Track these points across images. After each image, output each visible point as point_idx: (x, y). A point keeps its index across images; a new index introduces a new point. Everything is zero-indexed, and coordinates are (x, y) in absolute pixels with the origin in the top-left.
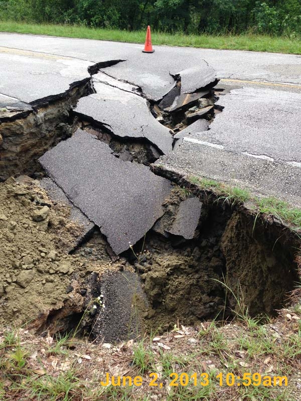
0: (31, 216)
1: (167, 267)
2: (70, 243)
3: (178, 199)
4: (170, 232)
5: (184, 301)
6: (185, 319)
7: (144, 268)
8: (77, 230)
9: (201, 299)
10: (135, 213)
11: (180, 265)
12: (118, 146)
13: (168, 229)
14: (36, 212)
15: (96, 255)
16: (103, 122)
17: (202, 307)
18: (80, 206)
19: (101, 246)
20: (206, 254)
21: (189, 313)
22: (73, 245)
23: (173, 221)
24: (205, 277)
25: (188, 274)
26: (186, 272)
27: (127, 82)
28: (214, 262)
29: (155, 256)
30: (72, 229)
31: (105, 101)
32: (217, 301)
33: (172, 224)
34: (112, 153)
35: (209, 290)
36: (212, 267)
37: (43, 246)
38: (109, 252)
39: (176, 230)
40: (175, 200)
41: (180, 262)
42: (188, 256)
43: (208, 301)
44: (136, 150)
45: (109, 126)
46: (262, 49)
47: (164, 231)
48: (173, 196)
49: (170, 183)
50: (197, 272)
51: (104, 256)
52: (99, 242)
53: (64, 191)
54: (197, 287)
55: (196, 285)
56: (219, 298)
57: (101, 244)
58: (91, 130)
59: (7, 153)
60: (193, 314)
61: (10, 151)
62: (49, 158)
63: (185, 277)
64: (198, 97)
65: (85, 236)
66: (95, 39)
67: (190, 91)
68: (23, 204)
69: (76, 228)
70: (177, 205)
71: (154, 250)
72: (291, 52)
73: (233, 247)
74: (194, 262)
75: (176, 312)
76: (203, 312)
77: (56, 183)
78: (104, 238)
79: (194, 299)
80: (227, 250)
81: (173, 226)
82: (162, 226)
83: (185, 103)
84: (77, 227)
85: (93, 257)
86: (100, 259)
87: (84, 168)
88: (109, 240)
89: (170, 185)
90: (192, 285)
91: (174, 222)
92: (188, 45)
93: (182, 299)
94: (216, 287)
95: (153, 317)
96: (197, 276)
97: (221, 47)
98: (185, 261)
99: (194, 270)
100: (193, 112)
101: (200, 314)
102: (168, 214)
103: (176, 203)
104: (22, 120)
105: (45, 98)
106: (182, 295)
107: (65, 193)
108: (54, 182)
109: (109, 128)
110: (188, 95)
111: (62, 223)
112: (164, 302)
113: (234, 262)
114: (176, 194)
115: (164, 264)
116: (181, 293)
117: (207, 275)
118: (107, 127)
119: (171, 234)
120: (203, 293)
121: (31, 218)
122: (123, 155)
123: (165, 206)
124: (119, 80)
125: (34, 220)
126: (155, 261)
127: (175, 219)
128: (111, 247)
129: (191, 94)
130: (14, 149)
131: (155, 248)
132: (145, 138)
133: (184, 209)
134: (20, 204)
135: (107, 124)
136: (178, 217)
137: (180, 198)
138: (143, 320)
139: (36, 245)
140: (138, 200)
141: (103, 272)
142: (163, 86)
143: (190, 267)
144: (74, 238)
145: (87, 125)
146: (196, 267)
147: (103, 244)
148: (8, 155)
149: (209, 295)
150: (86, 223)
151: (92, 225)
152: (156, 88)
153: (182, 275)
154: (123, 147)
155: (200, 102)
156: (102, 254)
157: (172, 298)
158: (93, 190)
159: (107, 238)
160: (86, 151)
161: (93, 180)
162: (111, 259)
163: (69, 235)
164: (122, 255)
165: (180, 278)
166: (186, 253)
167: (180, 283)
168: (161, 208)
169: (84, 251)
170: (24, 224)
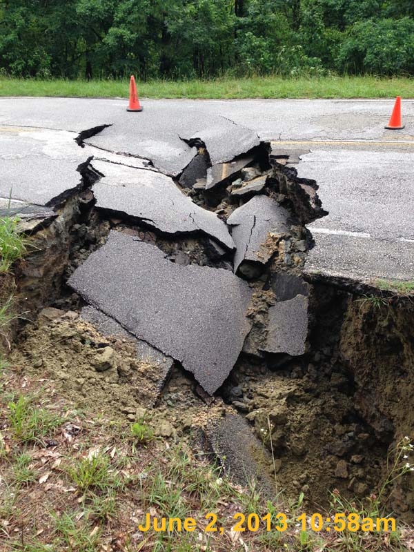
0: (92, 365)
1: (279, 398)
2: (150, 392)
3: (265, 305)
4: (267, 349)
5: (314, 438)
6: (322, 462)
7: (247, 406)
8: (154, 373)
9: (334, 431)
10: (218, 333)
11: (294, 391)
12: (167, 246)
13: (262, 347)
14: (98, 359)
15: (185, 402)
16: (141, 216)
17: (339, 442)
18: (146, 338)
19: (186, 387)
20: (323, 371)
21: (324, 453)
22: (155, 394)
23: (267, 334)
24: (332, 401)
25: (307, 402)
26: (303, 400)
27: (130, 155)
28: (337, 379)
29: (253, 386)
30: (147, 372)
31: (124, 186)
32: (354, 429)
33: (266, 339)
34: (165, 258)
35: (341, 417)
36: (334, 386)
37: (125, 404)
38: (199, 394)
39: (273, 346)
40: (262, 306)
41: (294, 388)
42: (299, 377)
43: (343, 432)
44: (190, 249)
45: (150, 220)
46: (280, 95)
47: (258, 350)
48: (257, 303)
49: (248, 285)
50: (317, 396)
51: (194, 400)
52: (182, 383)
53: (117, 321)
54: (323, 416)
55: (321, 414)
56: (356, 425)
57: (185, 384)
58: (127, 230)
59: (28, 280)
60: (330, 453)
61: (31, 278)
62: (83, 277)
63: (304, 406)
64: (240, 166)
65: (166, 378)
66: (41, 96)
67: (225, 160)
68: (76, 350)
69: (152, 370)
70: (265, 312)
71: (248, 378)
72: (319, 97)
73: (363, 355)
74: (311, 384)
75: (308, 456)
76: (343, 448)
77: (102, 311)
78: (189, 375)
79: (325, 433)
80: (355, 361)
81: (268, 342)
82: (253, 344)
83: (224, 176)
84: (153, 368)
85: (182, 405)
86: (191, 406)
87: (135, 284)
88: (196, 377)
89: (249, 289)
90: (317, 415)
91: (268, 336)
92: (179, 96)
93: (310, 436)
94: (349, 412)
95: (281, 468)
96: (319, 402)
97: (226, 96)
98: (298, 385)
99: (313, 395)
100: (239, 186)
101: (340, 452)
102: (258, 326)
103: (264, 310)
104: (45, 230)
105: (62, 194)
106: (309, 431)
107: (119, 323)
108: (99, 310)
109: (151, 223)
110: (224, 165)
111: (133, 367)
112: (289, 445)
113: (369, 374)
114: (260, 299)
115: (273, 394)
116: (308, 428)
117: (333, 398)
118: (148, 222)
119: (267, 352)
120: (333, 423)
121: (93, 369)
122: (179, 257)
123: (250, 317)
124: (117, 154)
125: (98, 371)
126: (256, 392)
127: (268, 331)
128: (201, 387)
129: (229, 164)
130: (36, 273)
131: (249, 376)
132: (201, 230)
133: (277, 317)
134: (72, 351)
135: (147, 217)
136: (271, 328)
137: (267, 303)
138: (271, 476)
139: (116, 405)
140: (217, 315)
141: (206, 423)
142: (177, 155)
143: (307, 391)
144: (153, 384)
145: (118, 224)
146: (315, 390)
147: (188, 383)
148: (29, 283)
149: (342, 423)
150: (161, 359)
151: (170, 363)
152: (169, 159)
153: (300, 405)
154: (174, 246)
155: (245, 173)
156: (192, 398)
157: (299, 438)
158: (156, 313)
159: (193, 375)
160: (131, 260)
161: (153, 298)
162: (205, 402)
163: (145, 381)
164: (217, 394)
165: (298, 408)
166: (295, 375)
167: (302, 416)
168: (246, 321)
169: (170, 399)
170: (89, 379)
